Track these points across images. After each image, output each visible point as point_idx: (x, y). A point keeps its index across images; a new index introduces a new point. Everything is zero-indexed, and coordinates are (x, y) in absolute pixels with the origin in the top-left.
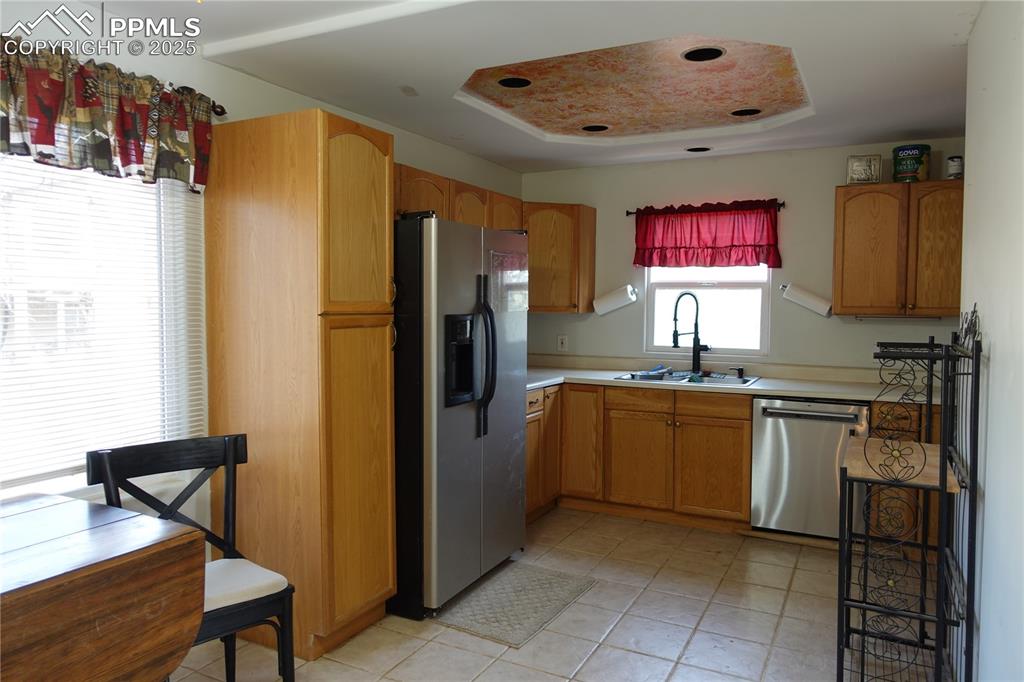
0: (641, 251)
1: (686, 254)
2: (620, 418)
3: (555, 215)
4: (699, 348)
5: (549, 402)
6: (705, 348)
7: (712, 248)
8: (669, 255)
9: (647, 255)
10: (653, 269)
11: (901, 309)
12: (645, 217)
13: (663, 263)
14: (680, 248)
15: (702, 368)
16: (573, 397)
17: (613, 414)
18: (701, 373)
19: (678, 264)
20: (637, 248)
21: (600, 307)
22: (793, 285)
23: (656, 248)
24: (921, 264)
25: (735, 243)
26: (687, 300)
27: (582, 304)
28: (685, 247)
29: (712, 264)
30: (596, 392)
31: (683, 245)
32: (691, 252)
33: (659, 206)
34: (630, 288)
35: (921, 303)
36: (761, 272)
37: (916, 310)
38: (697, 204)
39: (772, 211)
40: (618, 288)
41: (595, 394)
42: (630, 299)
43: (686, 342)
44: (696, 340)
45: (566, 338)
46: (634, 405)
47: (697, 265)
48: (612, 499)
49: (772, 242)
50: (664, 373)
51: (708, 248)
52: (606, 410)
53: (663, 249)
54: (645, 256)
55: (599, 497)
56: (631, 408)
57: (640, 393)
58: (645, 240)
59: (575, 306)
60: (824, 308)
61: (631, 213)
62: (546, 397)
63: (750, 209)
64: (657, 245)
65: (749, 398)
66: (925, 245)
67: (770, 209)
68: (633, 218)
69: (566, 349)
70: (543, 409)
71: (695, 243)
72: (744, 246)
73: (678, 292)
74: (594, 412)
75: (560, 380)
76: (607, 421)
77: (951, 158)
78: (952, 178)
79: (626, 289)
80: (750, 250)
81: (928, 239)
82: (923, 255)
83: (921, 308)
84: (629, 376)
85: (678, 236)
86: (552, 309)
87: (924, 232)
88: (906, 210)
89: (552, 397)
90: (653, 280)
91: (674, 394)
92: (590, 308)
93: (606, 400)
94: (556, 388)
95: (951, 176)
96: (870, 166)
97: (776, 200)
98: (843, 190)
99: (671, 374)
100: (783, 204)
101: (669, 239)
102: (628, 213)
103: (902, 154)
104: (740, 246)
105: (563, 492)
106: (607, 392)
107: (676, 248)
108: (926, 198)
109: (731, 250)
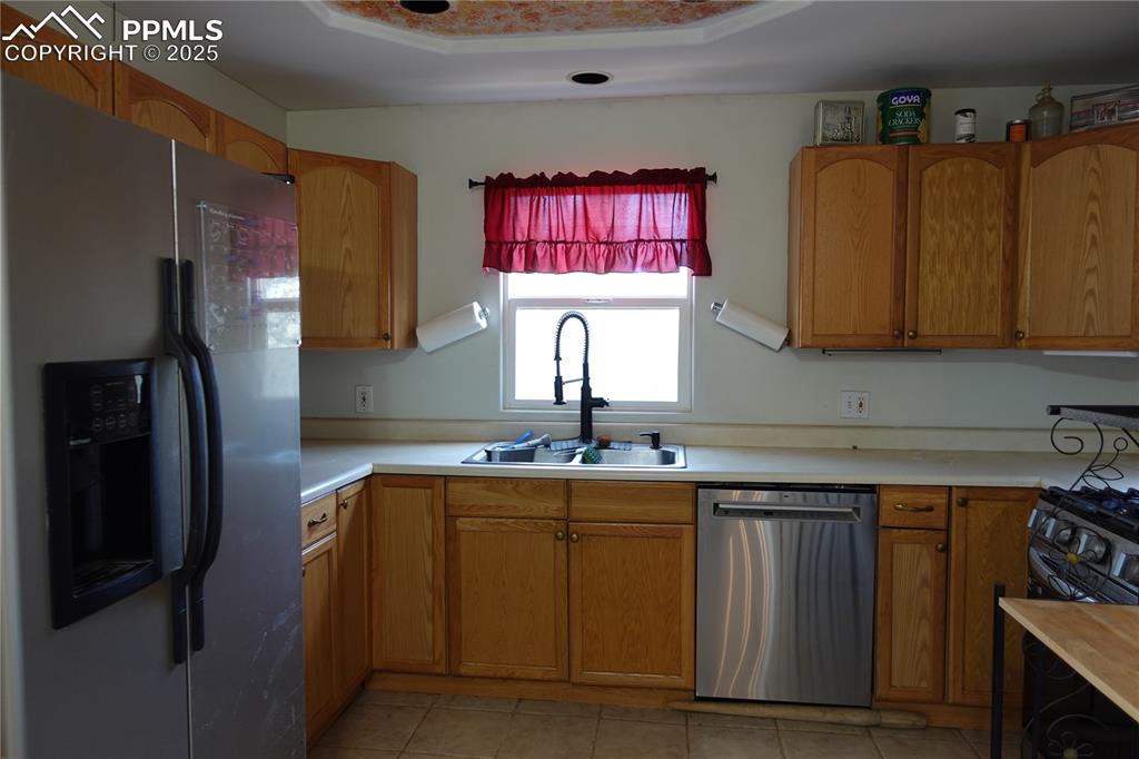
0: (495, 247)
1: (567, 253)
2: (474, 531)
3: (349, 178)
4: (589, 403)
5: (346, 514)
6: (601, 403)
7: (606, 243)
8: (540, 254)
9: (504, 253)
10: (512, 276)
11: (898, 337)
12: (500, 192)
13: (531, 266)
14: (557, 243)
15: (596, 434)
16: (388, 497)
17: (462, 524)
18: (594, 444)
19: (554, 268)
20: (488, 243)
21: (428, 339)
22: (730, 302)
23: (517, 243)
24: (924, 269)
25: (643, 236)
26: (573, 328)
27: (399, 334)
28: (565, 242)
29: (609, 268)
30: (432, 487)
31: (562, 238)
32: (575, 248)
33: (522, 173)
34: (477, 307)
35: (925, 328)
36: (679, 282)
37: (918, 339)
38: (583, 173)
39: (698, 186)
40: (455, 307)
41: (429, 491)
42: (479, 325)
43: (572, 393)
44: (586, 390)
45: (371, 391)
46: (498, 507)
47: (585, 270)
48: (463, 671)
49: (698, 237)
50: (536, 445)
51: (600, 243)
52: (450, 518)
53: (529, 244)
54: (500, 254)
55: (441, 669)
56: (491, 512)
57: (509, 487)
58: (500, 227)
59: (387, 337)
60: (778, 337)
61: (476, 184)
62: (341, 506)
63: (665, 183)
64: (519, 238)
65: (689, 487)
66: (929, 241)
67: (693, 183)
68: (480, 193)
69: (371, 409)
70: (337, 530)
71: (581, 235)
72: (656, 241)
73: (559, 313)
74: (428, 521)
75: (365, 469)
76: (451, 537)
77: (963, 112)
78: (963, 141)
79: (472, 309)
80: (664, 248)
81: (933, 231)
82: (926, 256)
83: (924, 336)
84: (484, 454)
85: (554, 223)
86: (347, 342)
87: (928, 221)
88: (902, 186)
89: (351, 503)
90: (512, 295)
91: (567, 486)
92: (412, 339)
93: (450, 502)
94: (359, 486)
95: (961, 139)
96: (849, 119)
97: (703, 169)
98: (813, 152)
99: (547, 446)
100: (714, 178)
101: (541, 228)
102: (472, 184)
103: (895, 102)
104: (650, 241)
105: (377, 665)
106: (451, 486)
107: (551, 242)
108: (930, 170)
109: (636, 246)
